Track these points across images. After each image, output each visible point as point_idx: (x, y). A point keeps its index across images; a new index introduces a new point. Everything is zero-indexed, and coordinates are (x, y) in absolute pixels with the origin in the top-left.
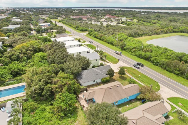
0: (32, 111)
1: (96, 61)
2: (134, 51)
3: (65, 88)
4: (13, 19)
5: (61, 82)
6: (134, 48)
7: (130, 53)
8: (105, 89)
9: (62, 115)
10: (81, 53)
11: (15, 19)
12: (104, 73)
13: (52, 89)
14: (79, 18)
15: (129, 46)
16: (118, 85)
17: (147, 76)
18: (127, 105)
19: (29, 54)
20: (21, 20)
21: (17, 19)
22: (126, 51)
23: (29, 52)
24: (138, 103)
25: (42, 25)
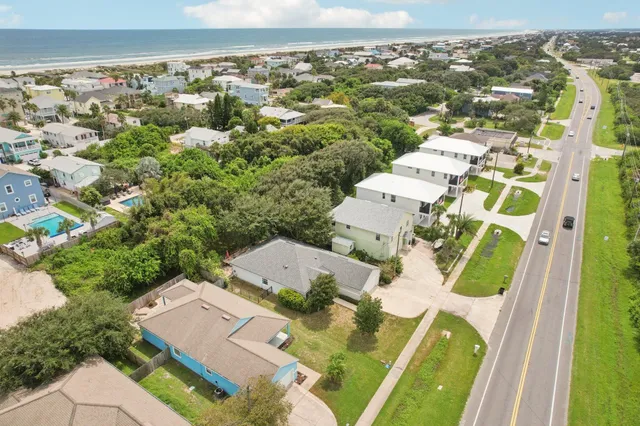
4: (456, 64)
10: (396, 199)
11: (461, 64)
16: (228, 318)
18: (192, 388)
20: (470, 69)
25: (497, 92)
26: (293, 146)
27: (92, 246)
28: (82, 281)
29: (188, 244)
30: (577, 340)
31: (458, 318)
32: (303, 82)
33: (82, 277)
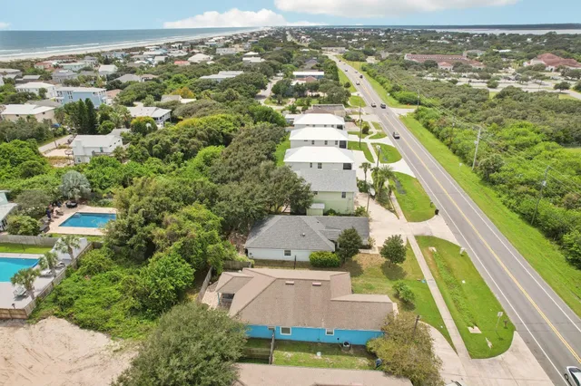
0: (89, 272)
1: (344, 196)
2: (518, 194)
3: (177, 244)
4: (245, 56)
5: (175, 226)
6: (528, 183)
7: (504, 197)
8: (273, 280)
9: (138, 304)
10: (323, 166)
11: (251, 56)
12: (332, 238)
13: (153, 237)
14: (427, 61)
15: (510, 174)
16: (319, 283)
17: (491, 294)
18: (319, 354)
19: (193, 147)
20: (263, 60)
21: (255, 56)
22: (496, 189)
23: (195, 140)
24: (364, 361)
25: (298, 77)
26: (200, 138)
27: (84, 275)
28: (107, 312)
29: (212, 240)
30: (499, 228)
31: (428, 237)
32: (130, 83)
33: (103, 307)
